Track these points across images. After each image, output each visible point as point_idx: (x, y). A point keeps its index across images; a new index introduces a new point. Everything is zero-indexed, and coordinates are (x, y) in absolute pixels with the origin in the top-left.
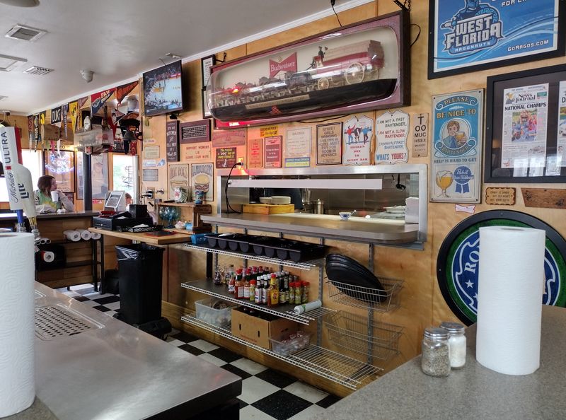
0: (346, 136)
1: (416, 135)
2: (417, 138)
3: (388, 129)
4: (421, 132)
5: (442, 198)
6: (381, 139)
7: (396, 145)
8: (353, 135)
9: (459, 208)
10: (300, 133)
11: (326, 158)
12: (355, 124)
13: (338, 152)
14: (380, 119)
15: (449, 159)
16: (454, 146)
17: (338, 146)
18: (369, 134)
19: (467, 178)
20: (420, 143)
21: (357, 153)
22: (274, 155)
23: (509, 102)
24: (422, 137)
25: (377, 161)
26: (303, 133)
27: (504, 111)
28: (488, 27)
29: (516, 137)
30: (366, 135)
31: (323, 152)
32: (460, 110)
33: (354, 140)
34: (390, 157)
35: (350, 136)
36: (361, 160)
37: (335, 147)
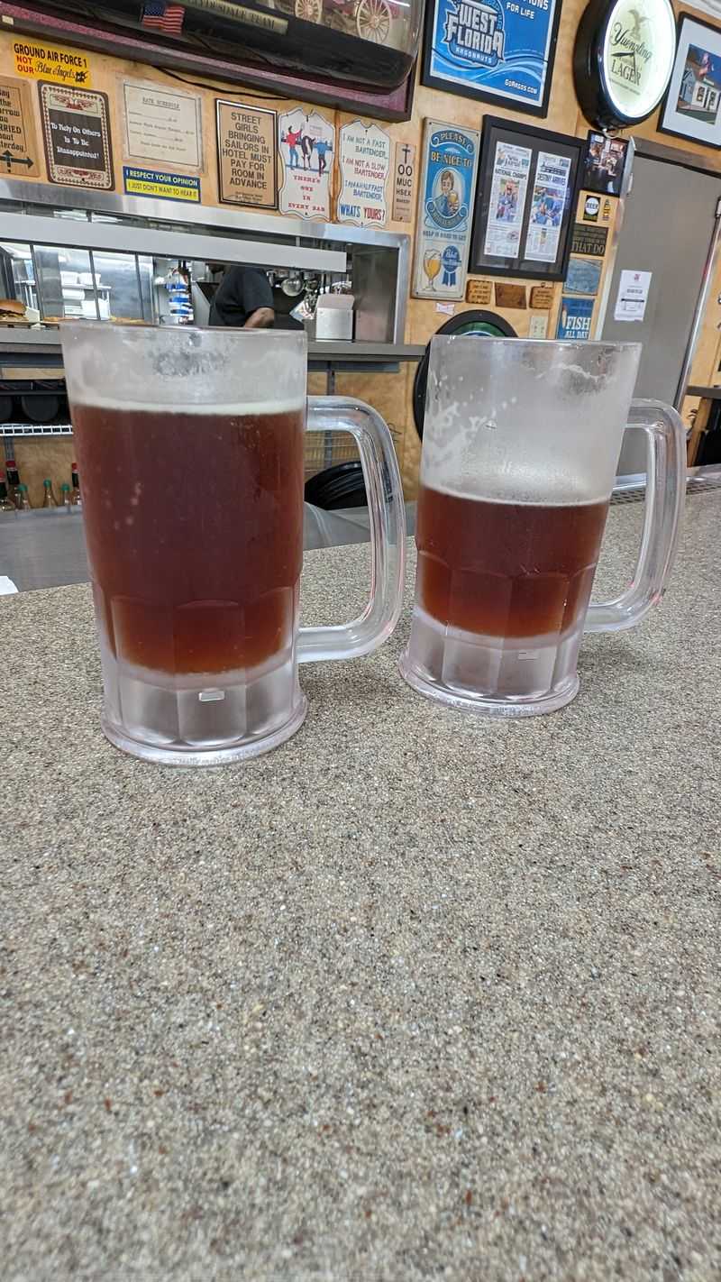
0: (285, 148)
1: (399, 182)
2: (401, 187)
3: (360, 156)
4: (405, 177)
5: (428, 292)
6: (348, 173)
7: (371, 191)
8: (299, 149)
9: (440, 307)
10: (166, 105)
11: (240, 188)
12: (303, 125)
13: (269, 179)
14: (347, 130)
15: (440, 232)
16: (446, 212)
17: (269, 167)
18: (329, 156)
19: (455, 263)
20: (403, 197)
21: (307, 193)
22: (86, 149)
23: (500, 162)
24: (406, 188)
25: (342, 217)
26: (177, 107)
27: (495, 174)
28: (491, 33)
29: (500, 215)
30: (322, 158)
31: (234, 172)
32: (455, 155)
33: (301, 163)
34: (362, 211)
35: (293, 151)
36: (314, 208)
37: (261, 167)
